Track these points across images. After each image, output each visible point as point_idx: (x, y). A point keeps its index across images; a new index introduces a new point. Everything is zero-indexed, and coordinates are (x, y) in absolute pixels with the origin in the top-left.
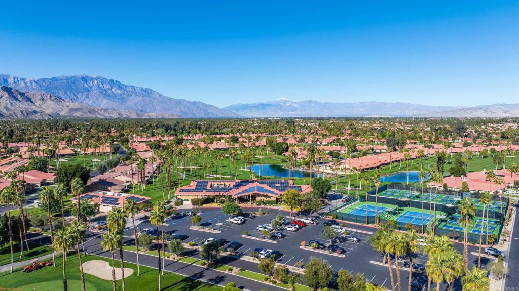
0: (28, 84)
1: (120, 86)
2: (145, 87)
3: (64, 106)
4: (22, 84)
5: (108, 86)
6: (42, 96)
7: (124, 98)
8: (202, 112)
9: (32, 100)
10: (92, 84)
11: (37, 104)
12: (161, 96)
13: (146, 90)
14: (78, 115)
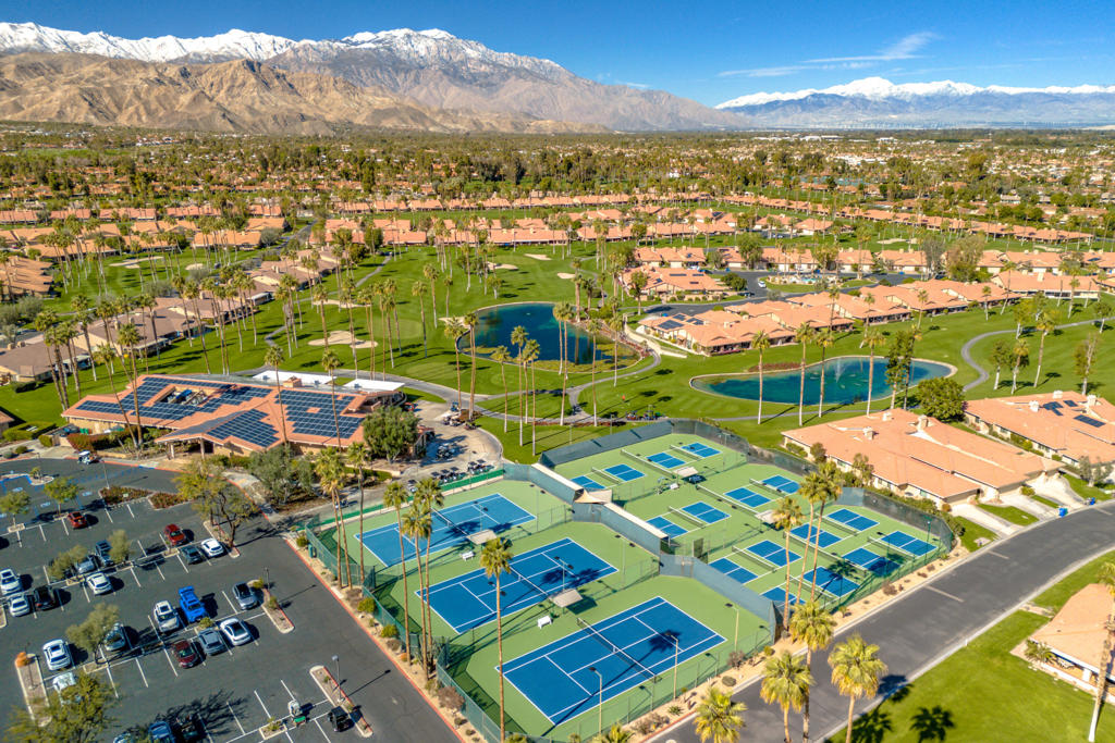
0: (301, 53)
3: (364, 103)
6: (319, 80)
8: (665, 116)
9: (301, 90)
14: (388, 124)
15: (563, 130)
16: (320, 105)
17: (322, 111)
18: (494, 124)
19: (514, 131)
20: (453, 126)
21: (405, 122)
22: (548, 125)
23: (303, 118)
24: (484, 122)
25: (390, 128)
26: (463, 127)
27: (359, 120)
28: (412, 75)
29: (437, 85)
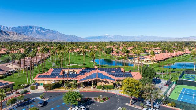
1: (44, 30)
3: (22, 37)
5: (40, 30)
6: (13, 33)
7: (45, 34)
9: (9, 35)
13: (54, 31)
15: (59, 41)
17: (13, 38)
18: (46, 40)
19: (50, 41)
21: (30, 40)
22: (56, 40)
23: (9, 39)
25: (27, 41)
26: (41, 41)
27: (20, 40)
28: (30, 33)
29: (35, 34)
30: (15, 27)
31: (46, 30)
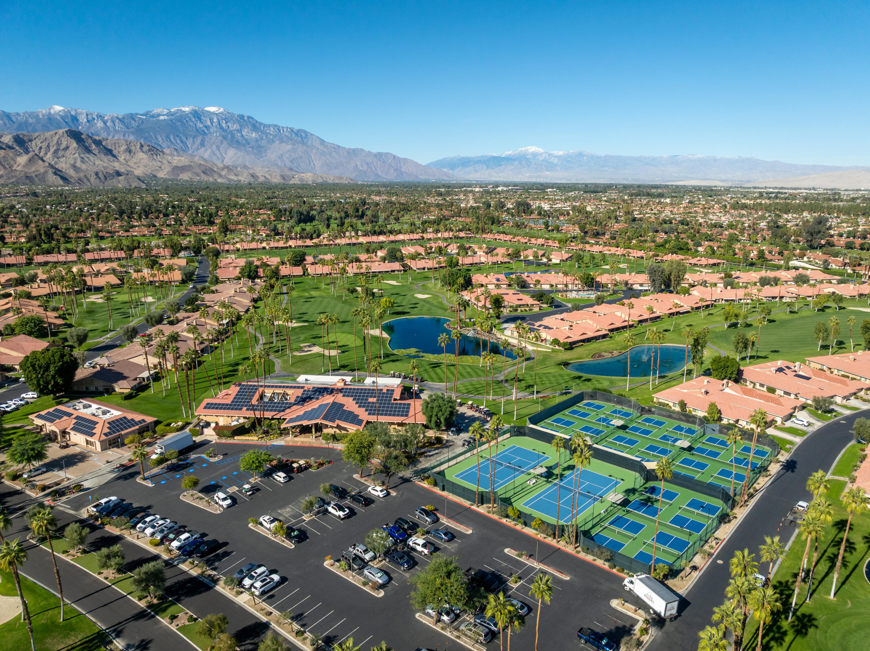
0: (109, 124)
1: (255, 126)
2: (296, 127)
3: (164, 161)
4: (100, 124)
5: (236, 127)
6: (128, 144)
7: (262, 147)
8: (392, 171)
9: (115, 152)
10: (209, 123)
11: (122, 158)
12: (322, 142)
13: (298, 133)
14: (185, 176)
15: (320, 180)
16: (129, 163)
17: (131, 167)
18: (267, 176)
19: (282, 181)
20: (235, 178)
21: (198, 175)
22: (309, 177)
23: (118, 174)
24: (259, 175)
25: (187, 181)
26: (244, 178)
27: (161, 175)
28: (199, 140)
29: (218, 148)
30: (132, 117)
31: (265, 126)
